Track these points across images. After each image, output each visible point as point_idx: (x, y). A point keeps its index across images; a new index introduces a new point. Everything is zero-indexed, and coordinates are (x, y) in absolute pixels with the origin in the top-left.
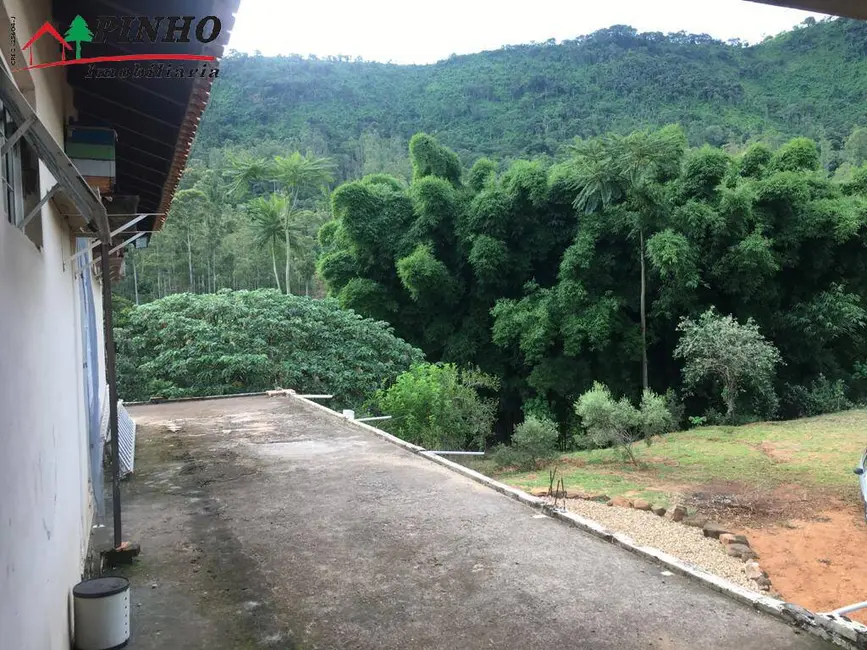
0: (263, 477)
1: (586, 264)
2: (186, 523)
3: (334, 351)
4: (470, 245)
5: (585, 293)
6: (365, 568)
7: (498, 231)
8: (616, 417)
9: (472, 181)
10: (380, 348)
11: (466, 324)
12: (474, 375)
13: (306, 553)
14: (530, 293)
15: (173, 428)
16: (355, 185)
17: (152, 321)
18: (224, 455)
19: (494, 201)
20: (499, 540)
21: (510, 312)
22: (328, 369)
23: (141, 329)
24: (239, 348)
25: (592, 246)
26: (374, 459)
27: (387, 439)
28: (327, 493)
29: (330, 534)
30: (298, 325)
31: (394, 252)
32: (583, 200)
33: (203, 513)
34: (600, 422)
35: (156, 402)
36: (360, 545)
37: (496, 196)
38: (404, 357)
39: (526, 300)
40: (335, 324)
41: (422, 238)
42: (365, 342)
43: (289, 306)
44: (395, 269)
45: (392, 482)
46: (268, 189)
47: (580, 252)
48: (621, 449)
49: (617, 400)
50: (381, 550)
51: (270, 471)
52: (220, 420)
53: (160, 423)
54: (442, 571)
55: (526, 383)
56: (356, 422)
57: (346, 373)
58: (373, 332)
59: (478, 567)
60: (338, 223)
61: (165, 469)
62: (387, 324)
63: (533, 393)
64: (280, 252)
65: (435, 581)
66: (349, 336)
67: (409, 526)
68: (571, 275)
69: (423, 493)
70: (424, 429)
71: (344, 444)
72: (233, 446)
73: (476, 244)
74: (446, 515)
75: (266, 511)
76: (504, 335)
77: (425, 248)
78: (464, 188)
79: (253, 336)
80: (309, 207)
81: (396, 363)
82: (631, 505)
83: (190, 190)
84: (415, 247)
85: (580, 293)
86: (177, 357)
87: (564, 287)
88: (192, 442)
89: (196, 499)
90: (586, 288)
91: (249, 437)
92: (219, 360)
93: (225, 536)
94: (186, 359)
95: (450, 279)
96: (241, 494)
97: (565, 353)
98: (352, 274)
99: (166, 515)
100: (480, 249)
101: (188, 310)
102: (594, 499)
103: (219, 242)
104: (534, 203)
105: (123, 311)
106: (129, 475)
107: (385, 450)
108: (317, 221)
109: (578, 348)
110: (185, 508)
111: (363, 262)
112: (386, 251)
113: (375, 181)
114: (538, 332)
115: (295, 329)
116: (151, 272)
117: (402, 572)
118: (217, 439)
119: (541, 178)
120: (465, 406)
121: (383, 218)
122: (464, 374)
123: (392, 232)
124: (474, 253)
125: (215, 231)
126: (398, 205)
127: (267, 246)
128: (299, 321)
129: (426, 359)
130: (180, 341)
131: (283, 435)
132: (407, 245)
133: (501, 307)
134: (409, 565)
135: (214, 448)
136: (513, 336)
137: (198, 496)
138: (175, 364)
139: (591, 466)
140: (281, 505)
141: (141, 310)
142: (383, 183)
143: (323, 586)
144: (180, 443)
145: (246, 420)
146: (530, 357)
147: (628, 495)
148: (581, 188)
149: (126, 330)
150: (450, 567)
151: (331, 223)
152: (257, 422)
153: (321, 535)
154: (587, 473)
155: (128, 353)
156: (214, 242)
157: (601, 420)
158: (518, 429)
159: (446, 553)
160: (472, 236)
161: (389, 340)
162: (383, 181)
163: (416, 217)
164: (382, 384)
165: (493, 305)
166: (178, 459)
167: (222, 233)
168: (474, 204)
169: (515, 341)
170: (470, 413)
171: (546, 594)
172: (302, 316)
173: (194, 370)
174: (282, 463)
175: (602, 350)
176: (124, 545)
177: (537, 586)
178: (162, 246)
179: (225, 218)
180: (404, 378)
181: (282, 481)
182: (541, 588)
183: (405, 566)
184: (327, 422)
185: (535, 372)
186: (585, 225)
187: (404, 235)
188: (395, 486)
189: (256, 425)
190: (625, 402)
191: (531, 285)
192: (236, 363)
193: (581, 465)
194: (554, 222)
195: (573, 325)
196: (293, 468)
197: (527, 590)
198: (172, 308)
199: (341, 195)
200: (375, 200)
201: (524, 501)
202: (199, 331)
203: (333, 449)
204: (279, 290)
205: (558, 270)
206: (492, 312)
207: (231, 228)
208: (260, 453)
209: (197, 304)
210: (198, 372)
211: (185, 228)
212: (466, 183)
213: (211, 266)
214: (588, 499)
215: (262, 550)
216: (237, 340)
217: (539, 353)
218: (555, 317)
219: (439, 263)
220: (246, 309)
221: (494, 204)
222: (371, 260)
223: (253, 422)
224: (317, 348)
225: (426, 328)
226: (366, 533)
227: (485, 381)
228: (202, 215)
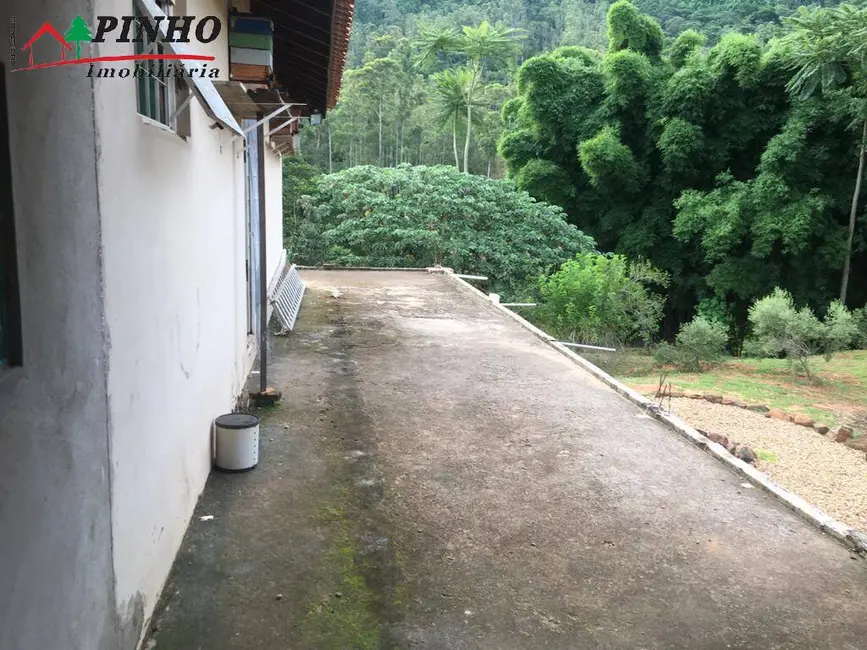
0: (400, 347)
1: (792, 157)
2: (326, 379)
3: (503, 233)
4: (660, 129)
5: (786, 189)
6: (461, 438)
7: (695, 114)
8: (793, 327)
9: (673, 57)
10: (550, 232)
11: (645, 216)
12: (644, 269)
13: (417, 419)
14: (722, 185)
15: (336, 294)
16: (544, 59)
17: (337, 191)
18: (371, 324)
19: (694, 80)
20: (595, 432)
21: (695, 205)
22: (495, 250)
23: (326, 198)
24: (412, 222)
25: (804, 136)
26: (505, 343)
27: (523, 326)
28: (452, 369)
29: (441, 406)
30: (470, 205)
31: (578, 133)
32: (798, 82)
33: (341, 372)
34: (775, 331)
35: (329, 268)
36: (465, 419)
37: (698, 75)
38: (574, 244)
39: (716, 192)
40: (507, 205)
41: (610, 119)
42: (535, 226)
43: (464, 185)
44: (575, 152)
45: (513, 365)
46: (460, 60)
47: (787, 143)
48: (796, 362)
49: (798, 310)
50: (482, 425)
51: (408, 343)
52: (378, 290)
53: (326, 288)
54: (530, 451)
55: (704, 282)
56: (501, 306)
57: (513, 256)
58: (545, 216)
59: (564, 453)
60: (523, 99)
61: (319, 331)
62: (561, 209)
63: (710, 293)
64: (461, 129)
65: (520, 458)
66: (519, 218)
67: (514, 409)
68: (772, 168)
69: (539, 381)
70: (583, 319)
71: (482, 326)
72: (382, 316)
73: (668, 128)
74: (552, 403)
75: (394, 378)
76: (685, 230)
77: (612, 130)
78: (663, 64)
79: (427, 213)
80: (501, 79)
81: (566, 250)
82: (792, 420)
83: (385, 59)
84: (600, 129)
85: (779, 189)
86: (357, 227)
87: (764, 179)
88: (348, 309)
89: (338, 360)
90: (787, 183)
91: (398, 309)
92: (394, 233)
93: (353, 394)
94: (364, 229)
95: (635, 166)
96: (377, 360)
97: (753, 253)
98: (532, 155)
99: (311, 370)
100: (672, 134)
101: (368, 182)
102: (751, 408)
103: (408, 114)
104: (741, 84)
105: (312, 180)
106: (288, 332)
107: (518, 336)
108: (507, 95)
109: (768, 249)
110: (327, 367)
111: (544, 142)
112: (569, 132)
113: (566, 55)
114: (724, 229)
115: (467, 208)
116: (345, 141)
117: (493, 447)
118: (369, 309)
119: (753, 55)
120: (629, 300)
121: (569, 96)
122: (632, 267)
123: (578, 111)
124: (664, 138)
125: (406, 102)
126: (586, 82)
127: (449, 121)
128: (471, 200)
129: (598, 248)
130: (360, 210)
131: (429, 311)
132: (593, 126)
133: (687, 198)
134: (501, 442)
135: (365, 317)
136: (696, 231)
137: (341, 357)
138: (354, 234)
139: (759, 375)
140: (408, 374)
141: (329, 179)
142: (574, 56)
143: (421, 448)
144: (338, 308)
145: (399, 293)
146: (713, 254)
147: (789, 409)
148: (799, 68)
149: (314, 198)
150: (539, 449)
151: (516, 99)
152: (410, 296)
153: (433, 405)
154: (753, 381)
155: (313, 220)
156: (403, 114)
157: (775, 328)
158: (685, 329)
159: (539, 437)
160: (665, 119)
161: (560, 226)
162: (575, 54)
163: (606, 96)
164: (547, 270)
165: (678, 195)
166: (332, 322)
167: (412, 104)
168: (671, 83)
169: (697, 236)
170: (635, 307)
171: (617, 485)
172: (475, 195)
173: (370, 239)
174: (420, 336)
175: (796, 253)
176: (269, 390)
177: (612, 477)
178: (356, 115)
179: (416, 89)
180: (569, 266)
181: (415, 353)
182: (615, 480)
183: (497, 443)
184: (474, 304)
185: (716, 271)
186: (798, 111)
187: (591, 116)
188: (514, 371)
189: (408, 299)
190: (806, 313)
191: (725, 176)
192: (409, 237)
193: (748, 372)
194: (762, 107)
195: (766, 224)
196: (428, 342)
197: (602, 480)
198: (355, 179)
199: (528, 69)
200: (563, 76)
201: (633, 401)
202: (377, 204)
203: (469, 330)
204: (456, 169)
205: (759, 162)
206: (675, 204)
207: (420, 99)
208: (404, 325)
209: (378, 177)
210: (374, 242)
211: (377, 98)
212: (665, 59)
213: (400, 138)
214: (745, 407)
215: (381, 411)
216: (411, 214)
217: (724, 251)
218: (748, 213)
219: (624, 147)
220: (421, 185)
221: (694, 84)
222: (553, 141)
223: (406, 296)
224: (488, 228)
225: (603, 216)
226: (473, 409)
227: (654, 276)
228: (394, 85)
